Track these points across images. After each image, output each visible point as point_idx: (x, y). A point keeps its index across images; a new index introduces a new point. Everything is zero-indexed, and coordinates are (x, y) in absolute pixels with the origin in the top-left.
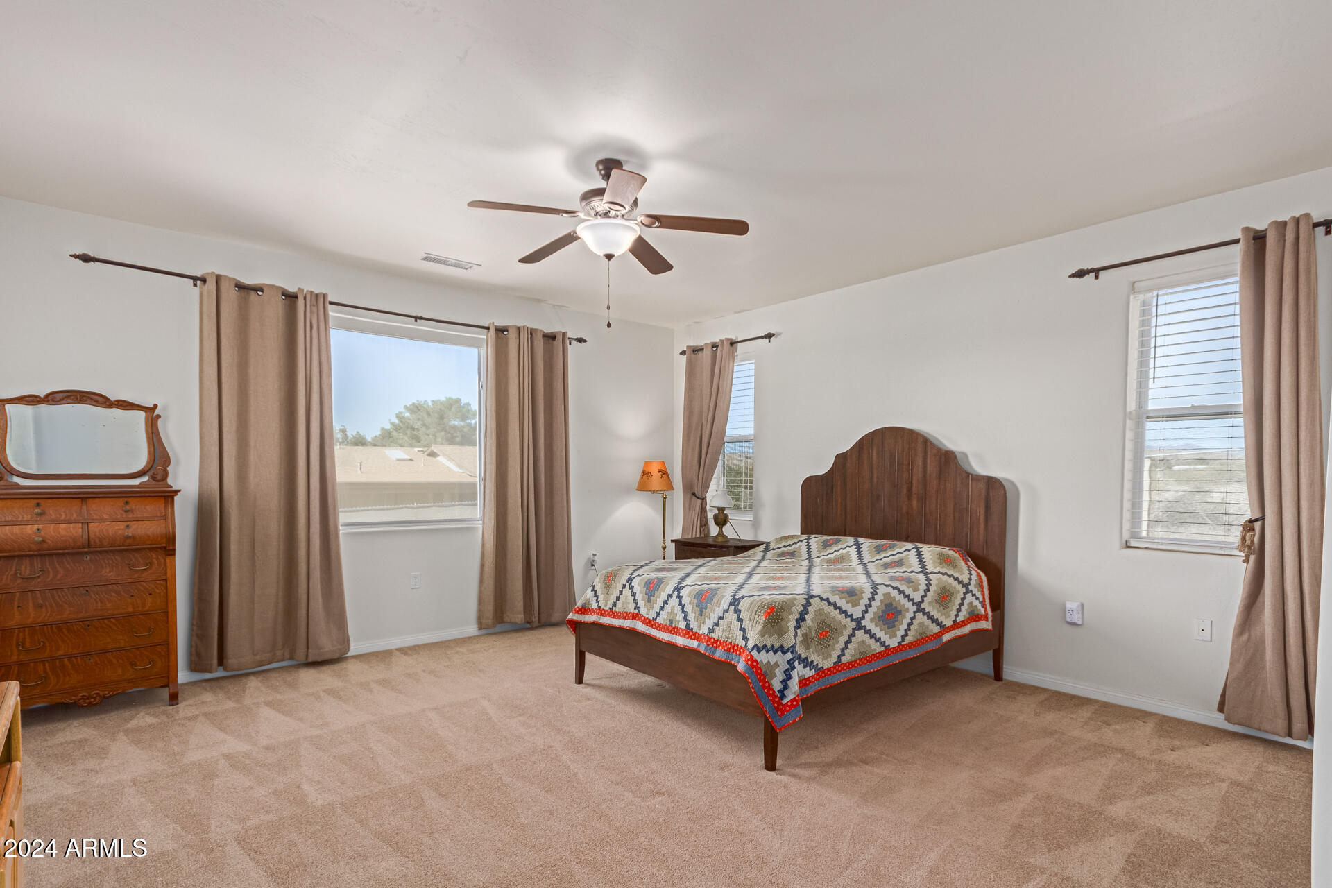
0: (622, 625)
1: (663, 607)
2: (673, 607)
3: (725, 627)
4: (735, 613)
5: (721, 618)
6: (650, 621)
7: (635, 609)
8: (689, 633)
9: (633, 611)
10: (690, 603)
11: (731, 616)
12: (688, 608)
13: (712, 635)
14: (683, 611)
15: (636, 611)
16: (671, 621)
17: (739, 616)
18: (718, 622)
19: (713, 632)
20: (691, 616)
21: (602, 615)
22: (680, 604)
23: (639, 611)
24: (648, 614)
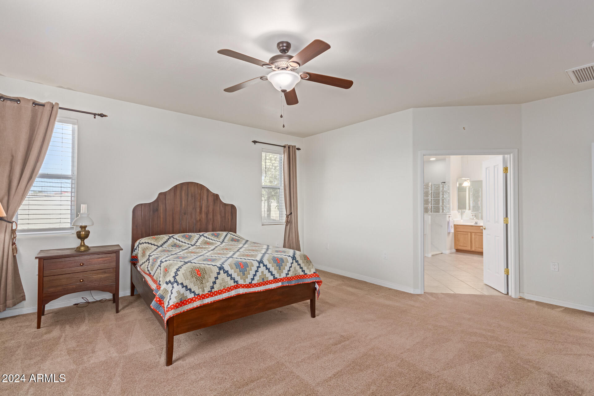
0: (229, 296)
1: (256, 274)
2: (262, 272)
3: (293, 270)
4: (296, 262)
5: (291, 267)
6: (248, 285)
7: (234, 283)
8: (276, 280)
9: (233, 284)
10: (272, 266)
11: (295, 264)
12: (272, 269)
13: (288, 276)
14: (269, 271)
15: (236, 284)
16: (263, 279)
17: (298, 263)
18: (290, 269)
19: (288, 275)
20: (275, 272)
21: (203, 298)
22: (267, 269)
23: (237, 283)
24: (245, 282)
